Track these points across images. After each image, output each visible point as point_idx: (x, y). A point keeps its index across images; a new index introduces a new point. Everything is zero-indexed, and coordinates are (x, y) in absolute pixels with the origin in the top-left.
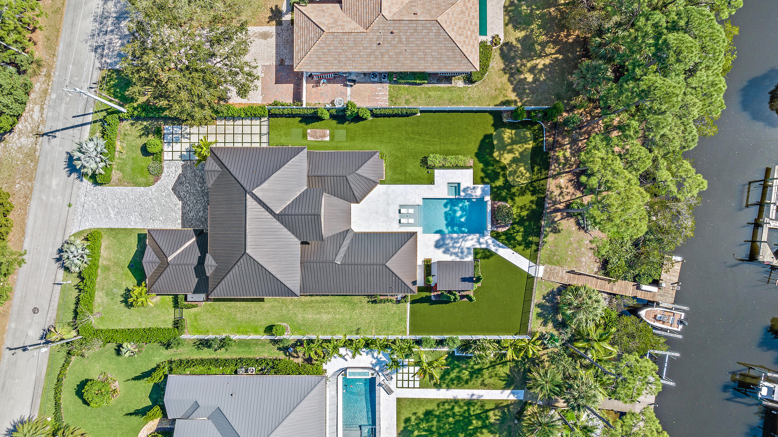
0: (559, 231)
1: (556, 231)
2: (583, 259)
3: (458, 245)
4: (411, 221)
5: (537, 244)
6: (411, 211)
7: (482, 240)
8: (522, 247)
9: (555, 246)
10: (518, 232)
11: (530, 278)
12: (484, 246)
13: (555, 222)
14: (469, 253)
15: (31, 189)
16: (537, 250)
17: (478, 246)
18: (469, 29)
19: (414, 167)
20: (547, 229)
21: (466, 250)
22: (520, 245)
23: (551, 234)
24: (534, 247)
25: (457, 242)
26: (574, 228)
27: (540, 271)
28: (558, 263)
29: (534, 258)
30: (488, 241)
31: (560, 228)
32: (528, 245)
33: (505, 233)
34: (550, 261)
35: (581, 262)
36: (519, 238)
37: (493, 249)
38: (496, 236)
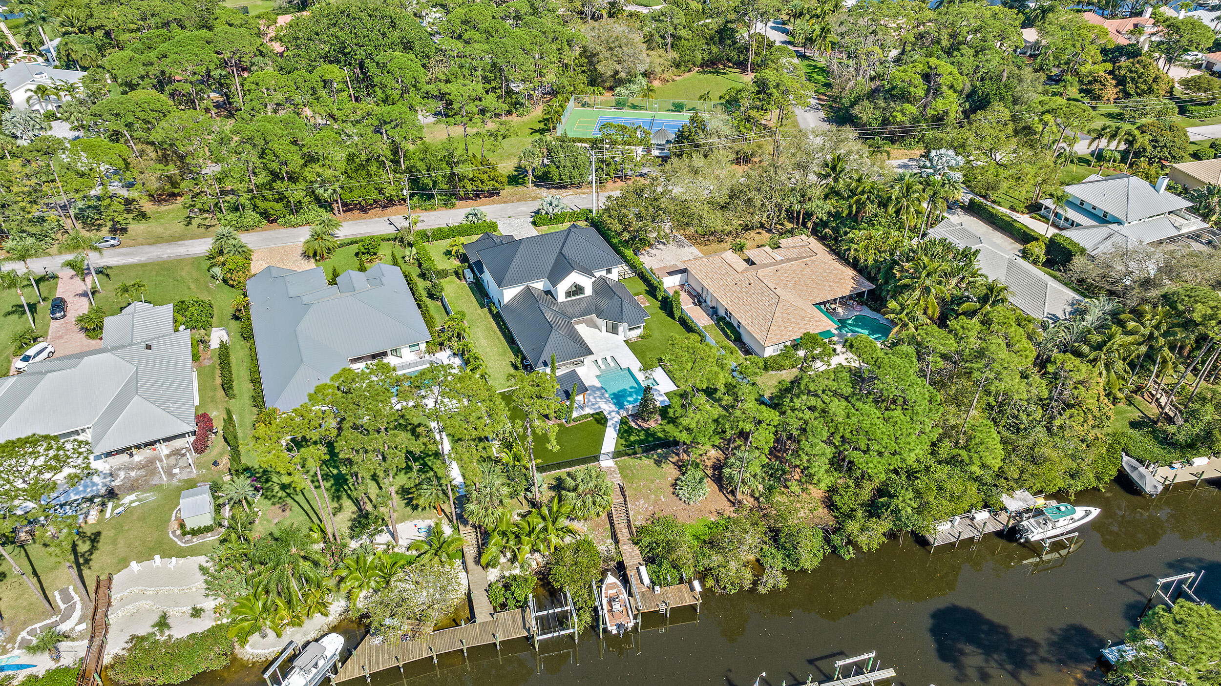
0: (659, 466)
1: (658, 463)
2: (642, 501)
3: (598, 400)
4: (603, 367)
5: (635, 453)
6: (612, 364)
7: (613, 414)
8: (624, 443)
9: (641, 468)
10: (638, 436)
11: (596, 458)
12: (609, 417)
13: (666, 459)
14: (595, 409)
15: (513, 202)
16: (628, 455)
17: (605, 413)
18: (793, 328)
19: (652, 356)
20: (655, 456)
21: (597, 406)
22: (626, 441)
23: (652, 461)
24: (631, 452)
25: (601, 398)
26: (671, 480)
27: (607, 463)
28: (624, 476)
29: (617, 455)
30: (614, 418)
31: (663, 465)
32: (630, 445)
33: (630, 427)
34: (622, 469)
35: (638, 499)
36: (632, 438)
37: (609, 423)
38: (623, 422)
